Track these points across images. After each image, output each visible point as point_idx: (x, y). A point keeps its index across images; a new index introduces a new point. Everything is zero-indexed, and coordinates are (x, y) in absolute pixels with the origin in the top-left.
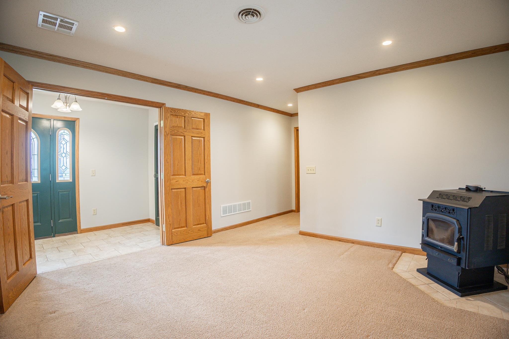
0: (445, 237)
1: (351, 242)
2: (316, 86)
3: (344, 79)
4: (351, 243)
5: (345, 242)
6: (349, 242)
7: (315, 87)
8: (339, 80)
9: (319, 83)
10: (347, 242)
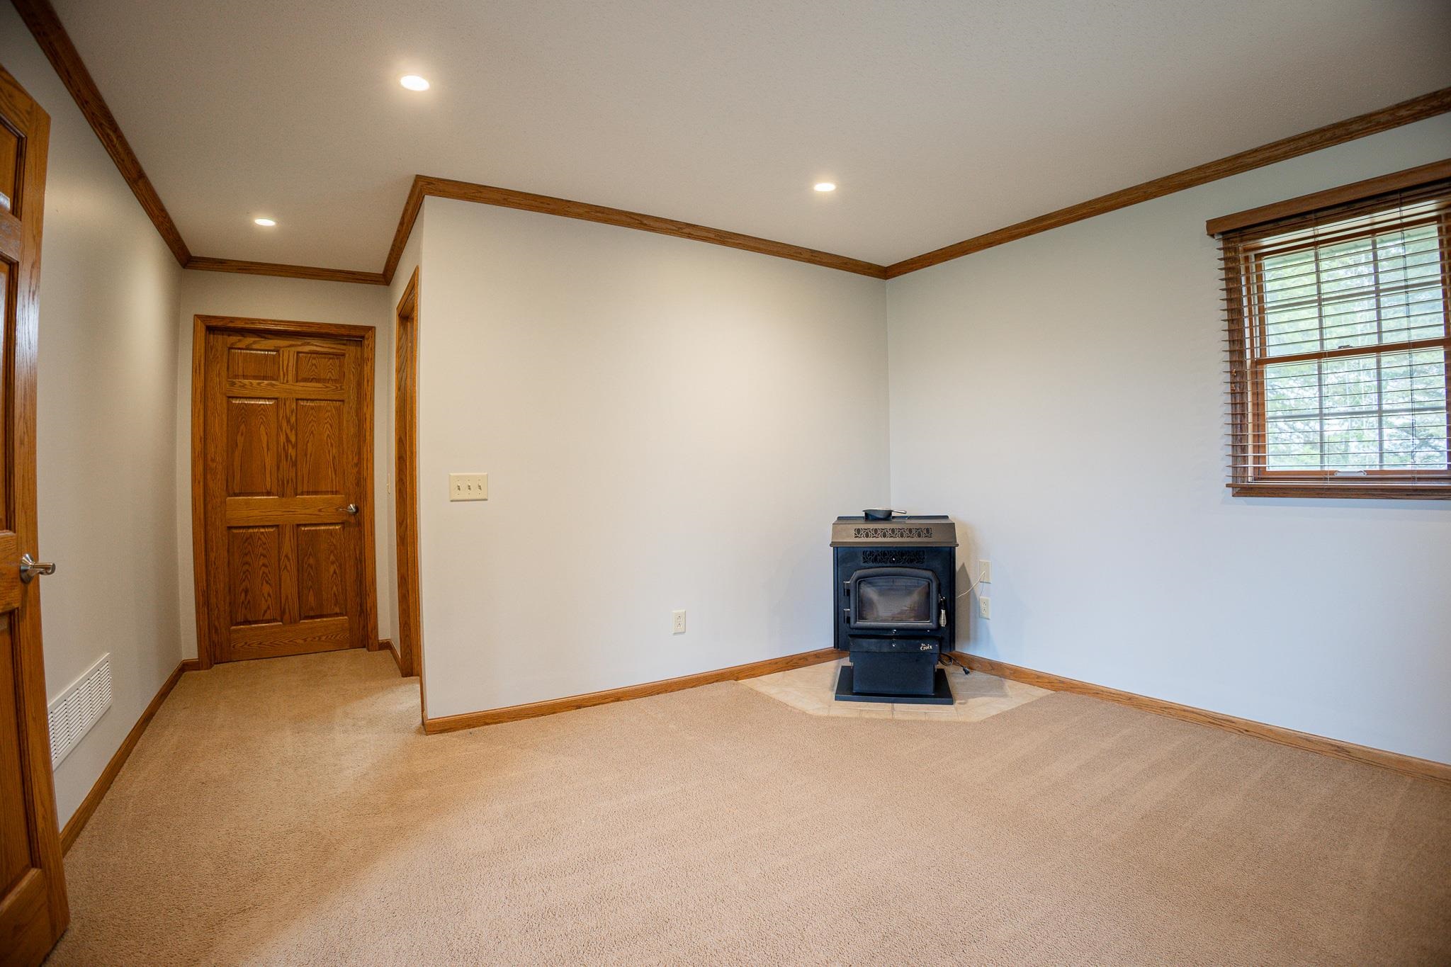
0: (906, 609)
1: (612, 699)
2: (506, 197)
3: (603, 213)
4: (613, 701)
5: (594, 705)
6: (607, 700)
7: (505, 199)
8: (586, 210)
9: (521, 193)
10: (599, 704)
